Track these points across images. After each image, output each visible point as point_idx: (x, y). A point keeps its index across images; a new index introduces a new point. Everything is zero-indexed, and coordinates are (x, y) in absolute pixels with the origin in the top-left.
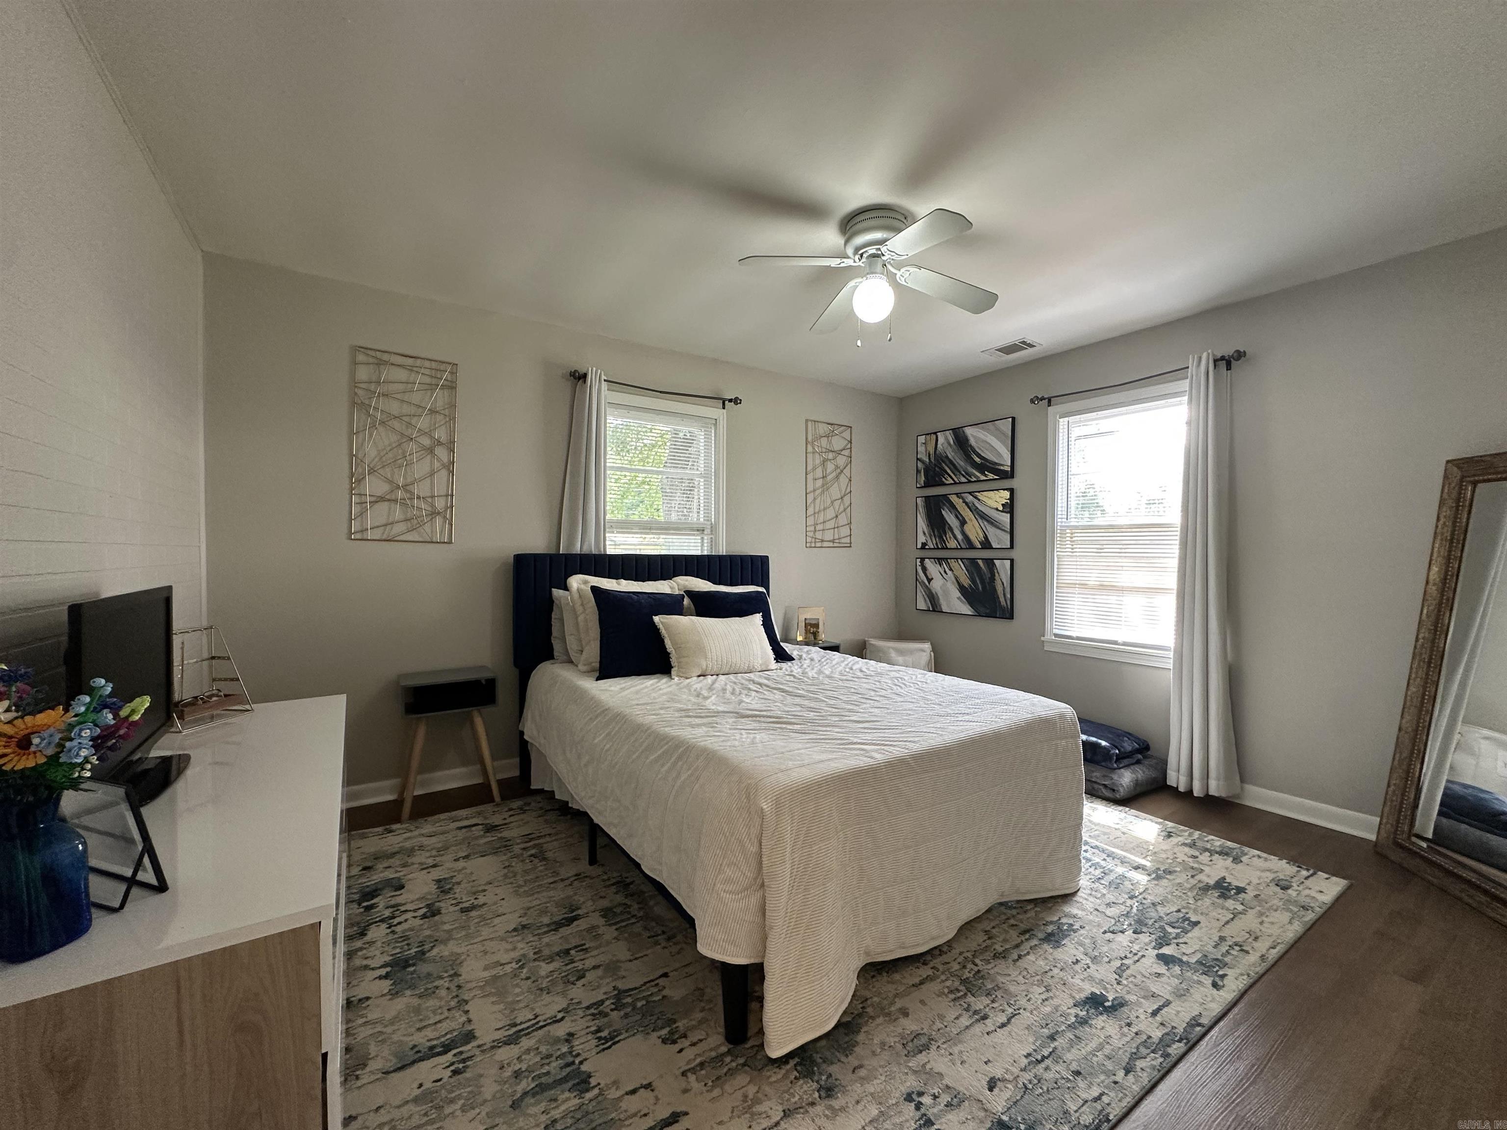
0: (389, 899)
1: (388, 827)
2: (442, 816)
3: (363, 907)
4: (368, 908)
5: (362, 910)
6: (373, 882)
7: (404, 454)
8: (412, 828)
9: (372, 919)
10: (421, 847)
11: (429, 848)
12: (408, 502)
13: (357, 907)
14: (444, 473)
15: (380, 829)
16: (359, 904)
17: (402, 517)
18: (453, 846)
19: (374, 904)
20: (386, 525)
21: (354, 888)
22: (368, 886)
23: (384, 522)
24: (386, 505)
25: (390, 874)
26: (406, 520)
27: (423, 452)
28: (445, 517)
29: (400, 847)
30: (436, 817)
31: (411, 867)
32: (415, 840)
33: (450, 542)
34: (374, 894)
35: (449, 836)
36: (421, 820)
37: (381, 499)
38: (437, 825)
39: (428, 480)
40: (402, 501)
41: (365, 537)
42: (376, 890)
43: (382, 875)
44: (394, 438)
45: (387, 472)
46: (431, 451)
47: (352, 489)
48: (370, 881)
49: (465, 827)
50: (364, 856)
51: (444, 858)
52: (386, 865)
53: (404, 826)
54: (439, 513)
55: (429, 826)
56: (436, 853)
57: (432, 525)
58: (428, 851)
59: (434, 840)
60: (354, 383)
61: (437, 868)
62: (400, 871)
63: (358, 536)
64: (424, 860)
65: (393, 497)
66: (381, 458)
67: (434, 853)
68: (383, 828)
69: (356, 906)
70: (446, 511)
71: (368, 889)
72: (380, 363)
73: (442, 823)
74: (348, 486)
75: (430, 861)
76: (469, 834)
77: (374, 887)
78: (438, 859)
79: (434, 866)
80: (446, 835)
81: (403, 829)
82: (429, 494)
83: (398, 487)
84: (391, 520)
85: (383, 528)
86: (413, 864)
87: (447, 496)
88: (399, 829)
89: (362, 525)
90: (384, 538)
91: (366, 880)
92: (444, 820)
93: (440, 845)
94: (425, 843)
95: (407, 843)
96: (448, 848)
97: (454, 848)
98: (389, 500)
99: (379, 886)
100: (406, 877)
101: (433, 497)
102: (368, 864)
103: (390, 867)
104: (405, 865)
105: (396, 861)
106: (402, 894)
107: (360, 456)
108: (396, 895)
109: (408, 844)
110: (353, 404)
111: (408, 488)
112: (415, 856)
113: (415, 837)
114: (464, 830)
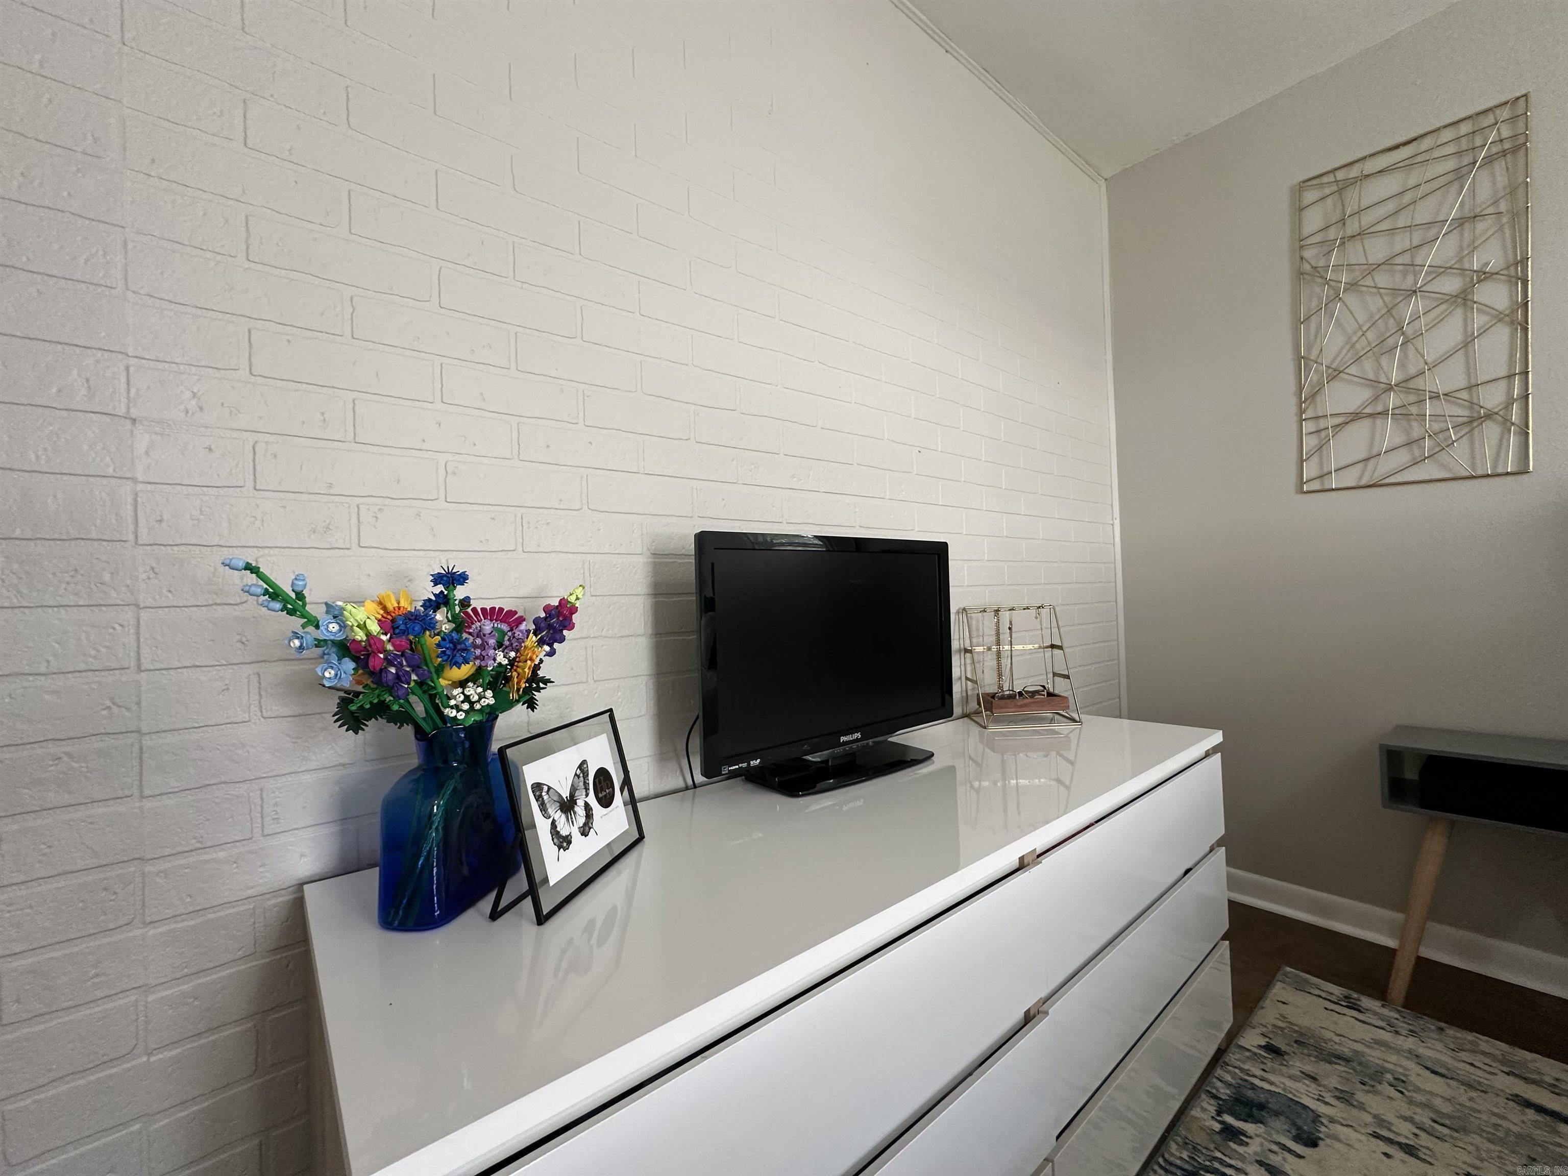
0: (1275, 1148)
1: (1355, 995)
2: (1486, 1044)
3: (1220, 1122)
4: (1231, 1133)
5: (1217, 1127)
6: (1267, 1086)
7: (1398, 324)
8: (1403, 1028)
9: (1221, 1162)
10: (1399, 1083)
11: (1419, 1098)
12: (1414, 410)
13: (1214, 1114)
14: (1502, 334)
15: (1337, 991)
16: (1219, 1113)
17: (1399, 440)
18: (1480, 1131)
19: (1244, 1133)
20: (1367, 460)
21: (1228, 1072)
22: (1254, 1087)
23: (1363, 456)
24: (1366, 423)
25: (1305, 1093)
26: (1409, 444)
27: (1444, 307)
28: (1506, 423)
29: (1356, 1052)
30: (1471, 1036)
31: (1355, 1112)
32: (1394, 1058)
33: (1523, 471)
34: (1255, 1111)
35: (1484, 1103)
36: (1431, 1025)
37: (1356, 416)
38: (1463, 1055)
39: (1460, 355)
40: (1397, 411)
41: (1327, 487)
42: (1262, 1107)
43: (1289, 1083)
44: (1375, 303)
45: (1368, 367)
46: (1463, 299)
47: (1301, 412)
48: (1262, 1080)
49: (1540, 1109)
50: (1281, 1024)
51: (1439, 1147)
52: (1308, 1068)
53: (1385, 1012)
54: (1489, 416)
55: (1439, 1046)
56: (1428, 1123)
57: (1472, 442)
58: (1411, 1102)
59: (1436, 1085)
60: (1299, 243)
61: (1412, 1160)
62: (1327, 1103)
63: (1316, 485)
64: (1390, 1117)
65: (1380, 409)
66: (1353, 346)
67: (1424, 1117)
68: (1344, 991)
69: (1212, 1110)
70: (1508, 406)
71: (1250, 1093)
72: (1342, 188)
73: (1478, 1060)
74: (1293, 410)
75: (1404, 1131)
76: (1539, 1134)
77: (1262, 1098)
78: (1425, 1140)
79: (1410, 1150)
80: (1474, 1094)
81: (1382, 1018)
82: (1463, 383)
83: (1390, 388)
84: (1375, 451)
85: (1360, 465)
86: (1362, 1107)
87: (1510, 377)
88: (1375, 1013)
89: (1321, 467)
90: (1364, 482)
91: (1259, 1073)
92: (1483, 1053)
93: (1447, 1108)
94: (1413, 1078)
95: (1374, 1053)
96: (1465, 1130)
97: (1477, 1140)
98: (1371, 415)
99: (1273, 1104)
100: (1330, 1125)
101: (1470, 388)
102: (1279, 1043)
103: (1314, 1079)
104: (1344, 1097)
105: (1333, 1075)
106: (1300, 1157)
107: (1313, 356)
108: (1290, 1151)
109: (1375, 1056)
110: (1299, 275)
111: (1411, 385)
112: (1377, 1093)
113: (1398, 1051)
114: (1531, 1114)
